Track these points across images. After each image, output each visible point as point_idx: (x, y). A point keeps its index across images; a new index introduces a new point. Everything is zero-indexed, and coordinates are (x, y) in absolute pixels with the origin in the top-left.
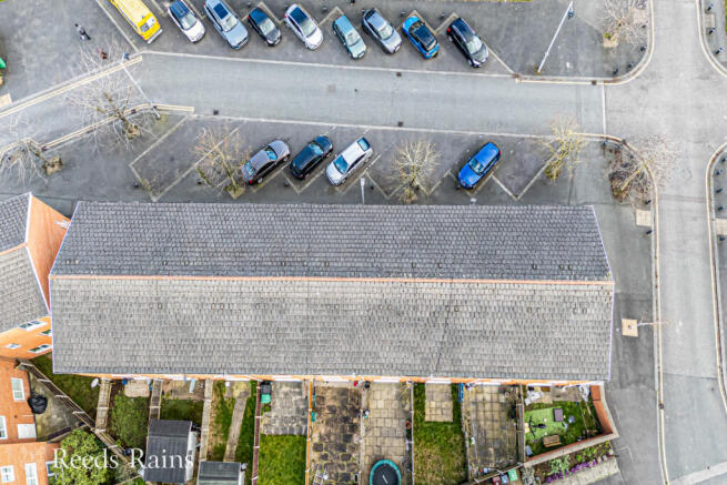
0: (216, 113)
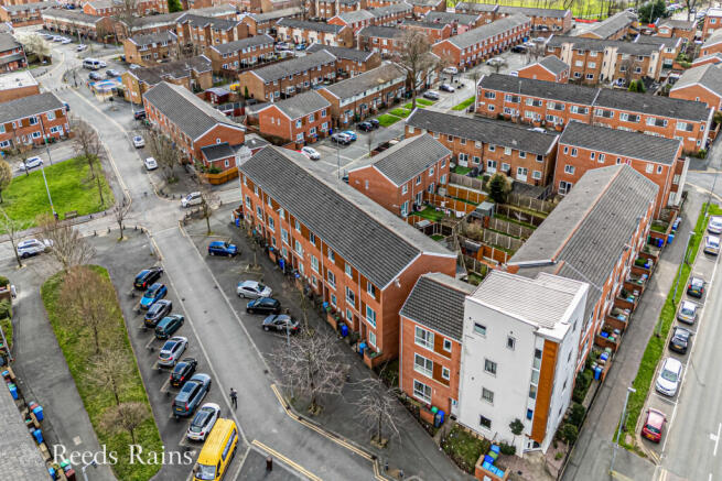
0: (266, 372)
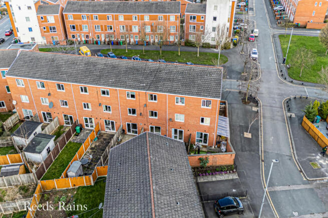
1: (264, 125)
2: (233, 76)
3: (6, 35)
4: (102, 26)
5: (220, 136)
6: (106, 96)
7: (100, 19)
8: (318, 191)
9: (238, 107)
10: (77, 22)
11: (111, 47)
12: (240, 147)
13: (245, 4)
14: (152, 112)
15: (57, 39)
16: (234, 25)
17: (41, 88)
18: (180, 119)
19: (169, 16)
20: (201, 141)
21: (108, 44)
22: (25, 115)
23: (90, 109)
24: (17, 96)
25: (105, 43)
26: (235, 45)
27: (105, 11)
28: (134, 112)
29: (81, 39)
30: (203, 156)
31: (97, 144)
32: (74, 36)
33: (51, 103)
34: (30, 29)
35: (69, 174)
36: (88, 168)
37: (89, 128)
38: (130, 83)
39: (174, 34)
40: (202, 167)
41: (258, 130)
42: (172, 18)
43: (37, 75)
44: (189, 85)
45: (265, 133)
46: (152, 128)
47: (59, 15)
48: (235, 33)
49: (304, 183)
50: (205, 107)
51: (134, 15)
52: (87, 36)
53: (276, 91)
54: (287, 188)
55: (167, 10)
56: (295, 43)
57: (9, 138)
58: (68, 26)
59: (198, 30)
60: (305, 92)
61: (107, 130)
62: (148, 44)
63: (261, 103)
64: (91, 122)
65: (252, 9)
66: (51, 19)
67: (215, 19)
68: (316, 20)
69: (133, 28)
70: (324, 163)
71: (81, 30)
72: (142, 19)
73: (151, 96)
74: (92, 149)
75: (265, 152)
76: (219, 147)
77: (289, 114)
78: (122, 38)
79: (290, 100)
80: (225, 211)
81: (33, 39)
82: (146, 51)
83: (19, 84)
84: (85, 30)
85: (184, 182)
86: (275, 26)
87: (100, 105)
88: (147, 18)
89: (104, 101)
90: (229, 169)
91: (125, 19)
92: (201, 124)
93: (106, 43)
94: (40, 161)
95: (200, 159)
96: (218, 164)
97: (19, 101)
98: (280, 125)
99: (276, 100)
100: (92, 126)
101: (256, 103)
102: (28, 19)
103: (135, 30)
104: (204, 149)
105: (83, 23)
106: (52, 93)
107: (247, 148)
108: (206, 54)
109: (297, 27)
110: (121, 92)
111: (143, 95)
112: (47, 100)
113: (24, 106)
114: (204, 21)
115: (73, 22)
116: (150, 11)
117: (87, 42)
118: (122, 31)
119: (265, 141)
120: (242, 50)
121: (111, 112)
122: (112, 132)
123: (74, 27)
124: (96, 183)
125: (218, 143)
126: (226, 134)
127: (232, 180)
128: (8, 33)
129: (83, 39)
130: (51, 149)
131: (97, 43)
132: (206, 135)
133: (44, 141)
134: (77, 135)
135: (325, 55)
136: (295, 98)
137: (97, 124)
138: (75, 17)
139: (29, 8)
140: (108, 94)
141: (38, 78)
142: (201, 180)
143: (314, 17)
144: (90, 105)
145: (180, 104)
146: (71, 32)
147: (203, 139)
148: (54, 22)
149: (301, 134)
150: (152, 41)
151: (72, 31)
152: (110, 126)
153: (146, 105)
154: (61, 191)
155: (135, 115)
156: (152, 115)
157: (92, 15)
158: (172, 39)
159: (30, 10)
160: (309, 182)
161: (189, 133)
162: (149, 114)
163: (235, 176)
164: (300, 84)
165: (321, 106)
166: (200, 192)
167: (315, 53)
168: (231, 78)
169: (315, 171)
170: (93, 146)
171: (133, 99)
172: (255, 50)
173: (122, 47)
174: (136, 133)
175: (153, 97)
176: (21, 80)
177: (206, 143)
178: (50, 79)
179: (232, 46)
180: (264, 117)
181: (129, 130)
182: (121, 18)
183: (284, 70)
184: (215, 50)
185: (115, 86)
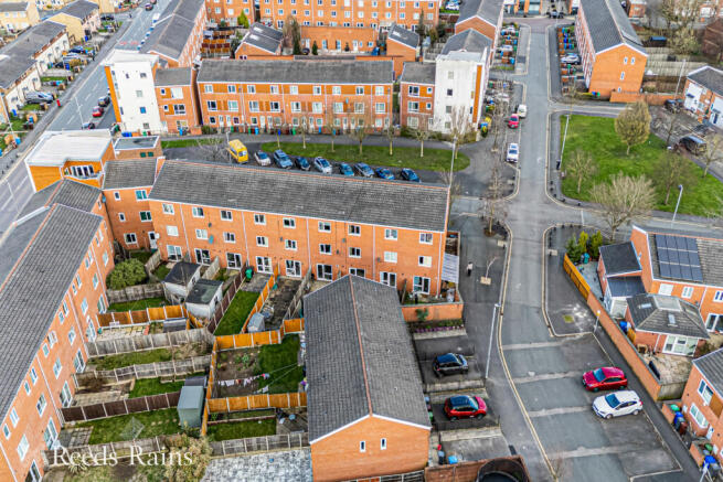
1: (511, 267)
2: (476, 191)
3: (95, 116)
4: (261, 103)
5: (447, 282)
6: (291, 227)
7: (259, 91)
8: (565, 349)
9: (476, 241)
10: (221, 96)
11: (278, 139)
12: (472, 296)
13: (511, 49)
14: (353, 250)
15: (185, 124)
16: (488, 93)
17: (198, 216)
18: (391, 258)
19: (374, 87)
20: (420, 288)
21: (272, 133)
22: (169, 254)
23: (267, 246)
24: (162, 226)
25: (266, 130)
26: (484, 134)
27: (266, 78)
28: (328, 249)
29: (225, 124)
30: (421, 307)
31: (278, 293)
32: (213, 120)
33: (210, 236)
34: (143, 110)
35: (250, 329)
36: (271, 323)
37: (264, 272)
38: (322, 209)
39: (383, 116)
40: (420, 322)
41: (500, 273)
42: (380, 90)
43: (193, 198)
44: (403, 213)
45: (510, 278)
46: (353, 271)
47: (190, 86)
48: (487, 112)
49: (550, 340)
50: (425, 242)
51: (316, 86)
52: (236, 120)
53: (537, 216)
54: (527, 346)
55: (370, 76)
56: (585, 130)
57: (158, 285)
58: (204, 103)
59: (423, 110)
60: (580, 217)
61: (288, 274)
62: (339, 132)
63: (511, 234)
64: (267, 263)
65: (522, 60)
66: (178, 93)
67: (450, 92)
68: (627, 87)
69: (314, 105)
70: (581, 317)
71: (226, 109)
72: (330, 91)
73: (353, 227)
74: (271, 299)
75: (506, 303)
76: (445, 296)
77: (548, 251)
78: (295, 122)
79: (555, 229)
80: (445, 369)
81: (146, 125)
82: (337, 147)
83: (166, 210)
84: (233, 109)
85: (396, 331)
86: (558, 96)
87: (282, 239)
88: (337, 90)
89: (287, 234)
90: (456, 324)
91: (300, 92)
92: (420, 265)
93: (269, 131)
94: (205, 315)
95: (418, 312)
96: (441, 318)
97: (164, 233)
98: (533, 266)
99: (535, 230)
100: (267, 270)
101: (504, 234)
102: (139, 93)
103: (318, 109)
104: (425, 300)
105: (231, 97)
106: (213, 223)
107: (483, 299)
108: (434, 152)
109: (594, 98)
110: (312, 223)
111: (341, 227)
112: (206, 233)
113: (170, 240)
114: (433, 96)
115: (213, 96)
116: (342, 80)
117: (235, 130)
118: (294, 110)
119: (508, 289)
120: (495, 145)
121: (295, 249)
122: (297, 277)
123: (213, 105)
124: (284, 340)
125: (444, 291)
126: (454, 279)
127: (459, 337)
128: (98, 112)
129: (229, 124)
130: (219, 299)
131: (253, 131)
132: (426, 281)
133: (209, 289)
134: (248, 281)
135: (625, 155)
136: (563, 227)
137: (275, 267)
138: (217, 89)
139: (143, 75)
140: (293, 225)
141: (195, 202)
142: (418, 337)
143: (624, 82)
144: (266, 240)
145: (391, 238)
146: (208, 112)
147: (422, 286)
148: (181, 97)
149: (561, 278)
150: (345, 127)
151: (210, 110)
152: (294, 269)
153: (345, 240)
154: (241, 350)
155: (329, 254)
156: (353, 254)
157: (245, 86)
158: (378, 124)
159: (144, 79)
160: (556, 339)
161: (403, 278)
162: (349, 251)
163: (463, 333)
164: (575, 205)
165: (591, 240)
166: (416, 350)
167: (612, 150)
168: (471, 195)
169: (567, 325)
170: (273, 296)
171: (327, 231)
172: (514, 145)
173: (296, 138)
174: (330, 278)
175: (355, 230)
176: (170, 205)
177: (426, 290)
178: (212, 204)
179: (478, 137)
180: (513, 255)
181: (320, 274)
182: (294, 89)
183: (557, 180)
184: (450, 144)
185: (304, 214)
